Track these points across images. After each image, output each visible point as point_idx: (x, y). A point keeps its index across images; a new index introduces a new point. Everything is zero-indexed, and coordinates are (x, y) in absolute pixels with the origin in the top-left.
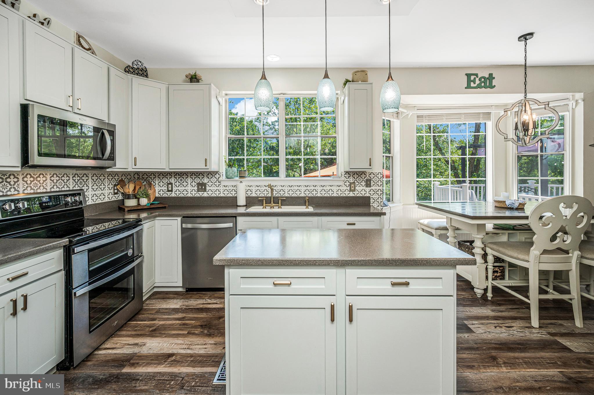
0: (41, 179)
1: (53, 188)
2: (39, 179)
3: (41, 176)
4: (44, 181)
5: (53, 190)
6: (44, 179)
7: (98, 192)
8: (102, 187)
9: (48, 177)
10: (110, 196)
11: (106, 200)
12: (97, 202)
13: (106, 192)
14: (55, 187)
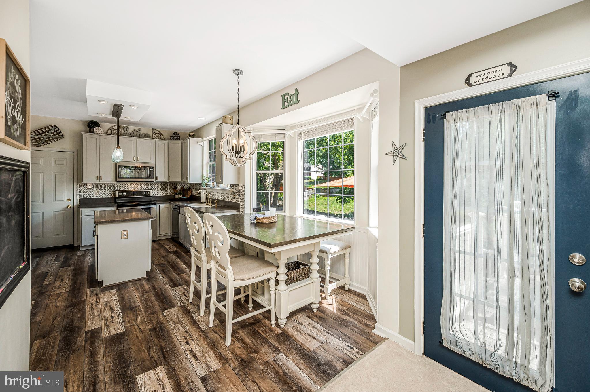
0: (137, 185)
1: (141, 188)
2: (136, 185)
3: (137, 184)
4: (138, 186)
5: (141, 189)
6: (138, 185)
7: (164, 191)
8: (166, 189)
9: (140, 185)
10: (171, 193)
11: (168, 195)
12: (163, 195)
13: (168, 191)
14: (142, 188)
